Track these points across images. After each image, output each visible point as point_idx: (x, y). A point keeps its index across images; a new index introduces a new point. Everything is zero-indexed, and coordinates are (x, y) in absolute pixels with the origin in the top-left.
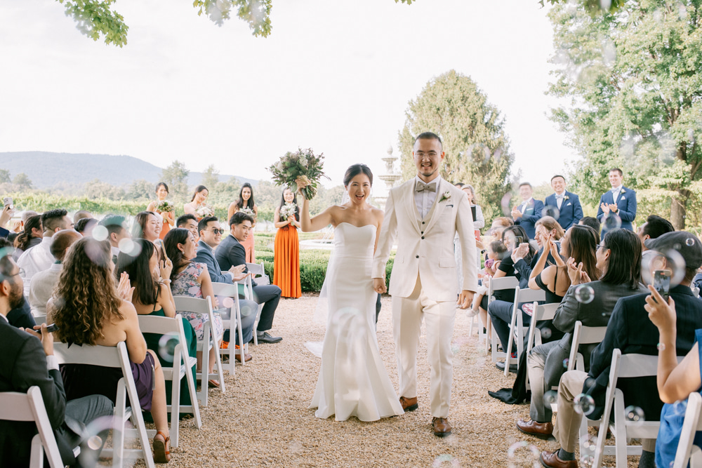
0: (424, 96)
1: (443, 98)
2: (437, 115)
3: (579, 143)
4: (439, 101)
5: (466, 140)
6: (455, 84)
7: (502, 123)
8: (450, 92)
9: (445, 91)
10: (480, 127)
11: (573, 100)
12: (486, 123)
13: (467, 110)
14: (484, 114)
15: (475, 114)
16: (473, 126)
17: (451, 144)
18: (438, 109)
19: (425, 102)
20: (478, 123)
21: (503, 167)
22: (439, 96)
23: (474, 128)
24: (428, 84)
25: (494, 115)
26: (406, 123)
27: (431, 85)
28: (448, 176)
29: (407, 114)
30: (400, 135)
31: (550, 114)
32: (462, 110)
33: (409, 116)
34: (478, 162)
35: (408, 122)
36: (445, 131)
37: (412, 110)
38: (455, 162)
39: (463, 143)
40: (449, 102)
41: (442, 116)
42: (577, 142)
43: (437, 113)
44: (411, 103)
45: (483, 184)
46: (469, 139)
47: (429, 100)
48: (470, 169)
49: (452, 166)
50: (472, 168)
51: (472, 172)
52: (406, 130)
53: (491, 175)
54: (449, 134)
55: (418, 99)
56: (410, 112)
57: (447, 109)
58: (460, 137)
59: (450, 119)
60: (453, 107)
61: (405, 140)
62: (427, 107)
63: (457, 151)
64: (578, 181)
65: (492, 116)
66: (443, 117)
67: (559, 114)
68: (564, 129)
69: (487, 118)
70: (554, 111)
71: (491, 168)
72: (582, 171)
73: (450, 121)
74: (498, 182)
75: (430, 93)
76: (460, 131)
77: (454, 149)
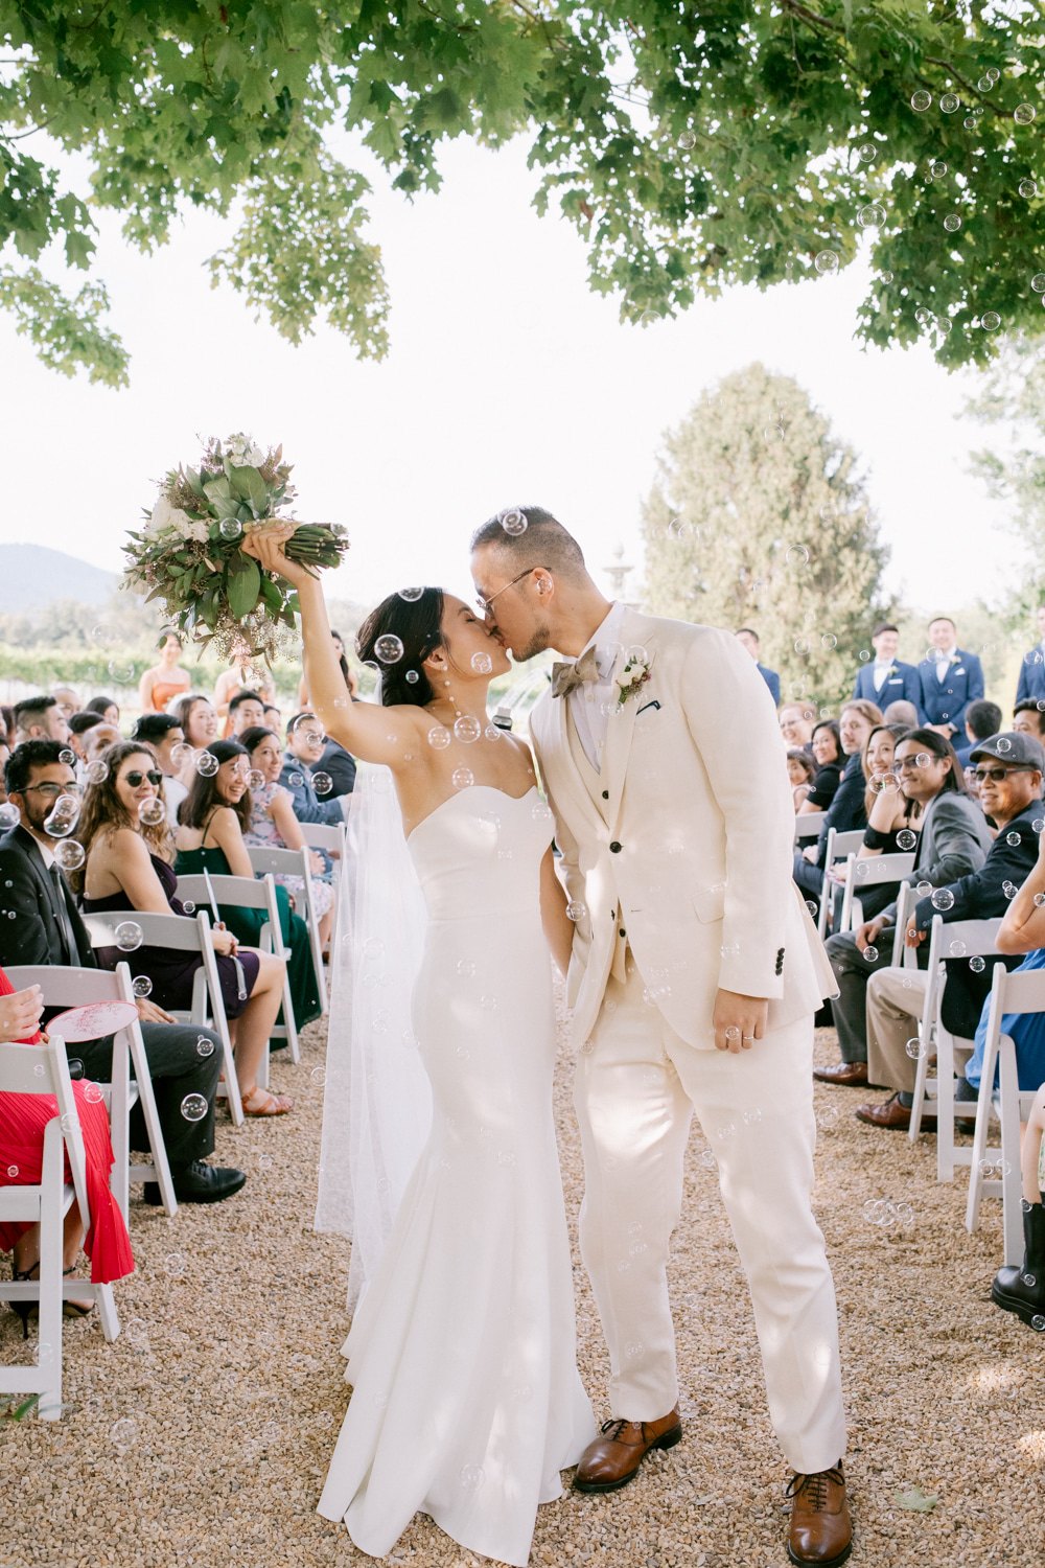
0: (695, 419)
1: (735, 423)
2: (723, 462)
3: (1027, 524)
4: (728, 430)
5: (785, 515)
6: (763, 393)
7: (864, 478)
8: (752, 409)
9: (741, 408)
10: (817, 486)
11: (1014, 432)
12: (831, 479)
13: (787, 449)
14: (826, 457)
15: (806, 458)
16: (801, 484)
17: (754, 524)
18: (726, 448)
19: (697, 432)
20: (813, 479)
21: (868, 574)
22: (728, 421)
23: (803, 488)
24: (704, 392)
25: (848, 460)
26: (656, 477)
27: (710, 395)
28: (746, 594)
29: (657, 458)
30: (643, 505)
31: (967, 463)
32: (777, 450)
33: (662, 463)
34: (812, 562)
35: (661, 474)
36: (741, 496)
37: (668, 448)
38: (762, 562)
39: (779, 521)
40: (750, 432)
41: (734, 463)
42: (1022, 522)
43: (723, 456)
44: (666, 435)
45: (823, 611)
46: (793, 514)
47: (707, 427)
48: (794, 579)
49: (754, 572)
50: (799, 576)
51: (800, 586)
52: (656, 494)
53: (840, 591)
54: (751, 503)
55: (683, 426)
56: (665, 455)
57: (746, 447)
58: (772, 509)
59: (752, 468)
60: (757, 444)
61: (653, 515)
62: (699, 443)
63: (767, 540)
64: (1024, 606)
65: (842, 462)
66: (737, 465)
67: (983, 462)
68: (994, 493)
69: (832, 467)
70: (973, 455)
71: (840, 576)
72: (1033, 585)
73: (751, 474)
74: (855, 607)
75: (709, 412)
76: (773, 495)
77: (760, 535)
